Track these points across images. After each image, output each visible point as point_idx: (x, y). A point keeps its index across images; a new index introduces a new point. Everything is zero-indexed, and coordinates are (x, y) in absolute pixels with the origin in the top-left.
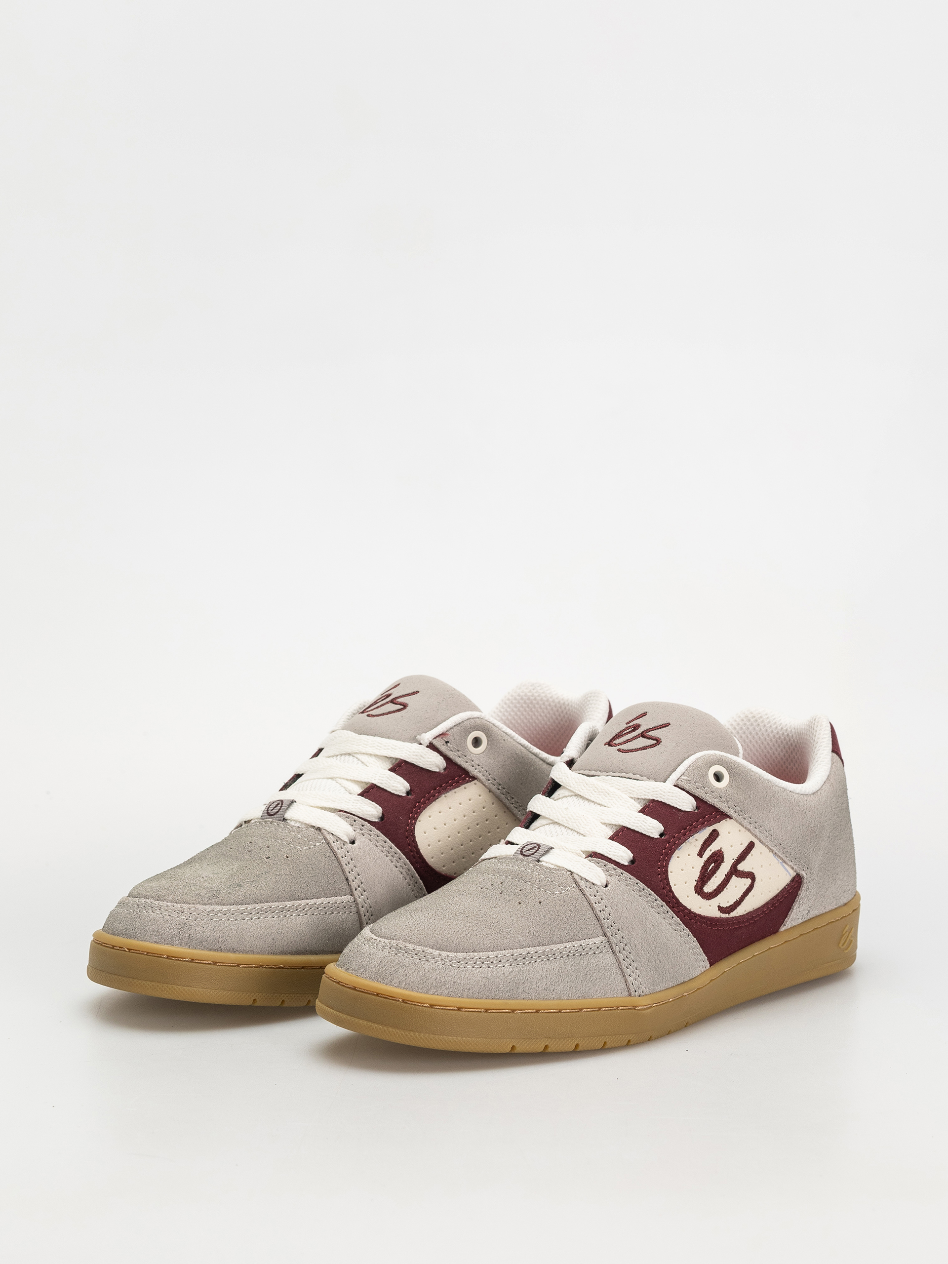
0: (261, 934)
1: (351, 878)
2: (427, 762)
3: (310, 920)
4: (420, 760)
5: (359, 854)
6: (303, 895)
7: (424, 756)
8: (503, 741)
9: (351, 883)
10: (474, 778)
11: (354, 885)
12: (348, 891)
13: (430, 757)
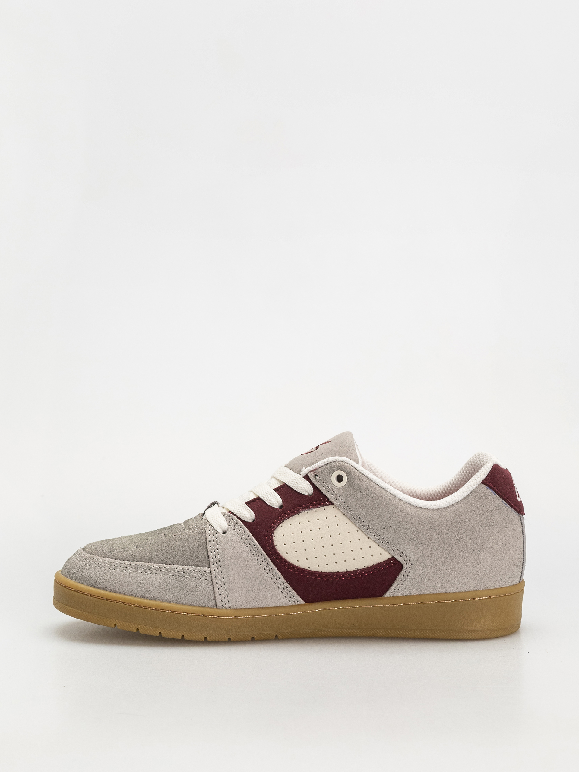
0: (127, 582)
1: (211, 555)
2: (299, 487)
3: (169, 579)
4: (295, 485)
5: (223, 541)
6: (170, 561)
7: (298, 483)
8: (358, 480)
9: (210, 559)
10: (331, 503)
11: (212, 561)
12: (208, 565)
13: (302, 484)
